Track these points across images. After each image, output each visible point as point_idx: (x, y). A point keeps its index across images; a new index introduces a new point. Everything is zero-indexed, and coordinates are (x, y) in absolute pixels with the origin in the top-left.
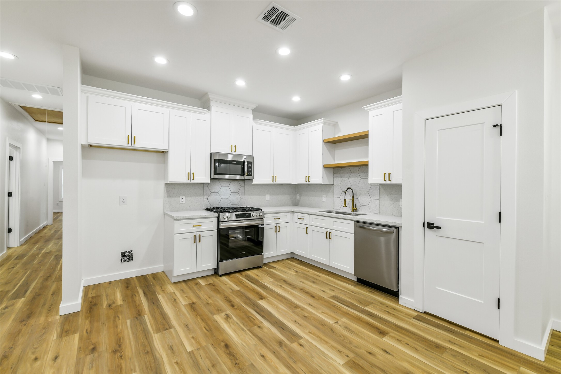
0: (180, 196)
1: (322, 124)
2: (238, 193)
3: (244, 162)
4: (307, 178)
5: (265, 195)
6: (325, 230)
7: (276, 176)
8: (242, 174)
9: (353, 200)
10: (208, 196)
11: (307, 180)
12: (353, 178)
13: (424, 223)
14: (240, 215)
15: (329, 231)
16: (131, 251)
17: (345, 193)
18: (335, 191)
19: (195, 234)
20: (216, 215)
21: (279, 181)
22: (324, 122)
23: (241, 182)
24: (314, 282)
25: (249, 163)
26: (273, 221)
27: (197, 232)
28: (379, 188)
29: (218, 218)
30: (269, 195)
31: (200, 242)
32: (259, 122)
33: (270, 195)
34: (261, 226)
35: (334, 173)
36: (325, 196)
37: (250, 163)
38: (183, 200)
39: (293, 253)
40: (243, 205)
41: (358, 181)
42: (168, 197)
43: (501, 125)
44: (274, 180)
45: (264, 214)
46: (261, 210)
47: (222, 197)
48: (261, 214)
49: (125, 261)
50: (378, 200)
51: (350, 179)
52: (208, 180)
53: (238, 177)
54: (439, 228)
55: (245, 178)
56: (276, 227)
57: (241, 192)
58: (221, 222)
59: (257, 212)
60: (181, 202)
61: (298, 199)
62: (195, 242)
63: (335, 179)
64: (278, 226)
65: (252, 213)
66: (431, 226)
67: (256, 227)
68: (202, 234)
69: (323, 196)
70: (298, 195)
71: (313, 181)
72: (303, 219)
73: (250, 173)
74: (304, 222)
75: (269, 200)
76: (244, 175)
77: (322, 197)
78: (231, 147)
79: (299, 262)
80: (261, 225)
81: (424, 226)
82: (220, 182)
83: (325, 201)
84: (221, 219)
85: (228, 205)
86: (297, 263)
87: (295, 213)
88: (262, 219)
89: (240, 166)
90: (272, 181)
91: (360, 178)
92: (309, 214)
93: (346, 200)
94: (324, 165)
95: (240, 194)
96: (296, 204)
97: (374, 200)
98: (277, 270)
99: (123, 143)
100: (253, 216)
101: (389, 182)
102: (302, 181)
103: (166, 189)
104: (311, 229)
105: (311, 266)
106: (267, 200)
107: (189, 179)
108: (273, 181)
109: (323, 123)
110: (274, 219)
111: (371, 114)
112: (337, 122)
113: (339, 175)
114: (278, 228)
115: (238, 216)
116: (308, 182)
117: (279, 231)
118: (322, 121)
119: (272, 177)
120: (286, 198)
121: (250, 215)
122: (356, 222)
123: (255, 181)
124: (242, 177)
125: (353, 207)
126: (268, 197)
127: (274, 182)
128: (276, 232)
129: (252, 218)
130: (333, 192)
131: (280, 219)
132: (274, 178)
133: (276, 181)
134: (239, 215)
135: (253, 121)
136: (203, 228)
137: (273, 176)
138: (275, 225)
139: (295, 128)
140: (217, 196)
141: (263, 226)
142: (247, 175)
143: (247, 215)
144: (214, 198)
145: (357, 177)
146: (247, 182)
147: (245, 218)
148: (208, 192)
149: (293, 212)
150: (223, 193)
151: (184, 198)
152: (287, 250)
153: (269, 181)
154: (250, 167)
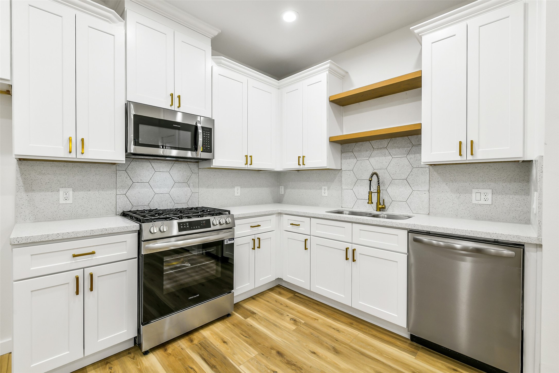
0: (60, 189)
1: (327, 72)
2: (186, 183)
3: (196, 127)
4: (301, 159)
5: (233, 187)
6: (344, 245)
7: (251, 156)
8: (194, 149)
9: (378, 192)
10: (127, 190)
11: (301, 163)
12: (377, 158)
14: (187, 224)
17: (370, 181)
18: (343, 180)
19: (78, 273)
20: (135, 226)
21: (256, 165)
23: (193, 166)
25: (205, 129)
26: (249, 231)
27: (84, 268)
28: (428, 171)
29: (140, 233)
30: (239, 188)
31: (91, 290)
32: (223, 61)
33: (241, 187)
34: (229, 242)
35: (342, 152)
36: (326, 188)
37: (208, 130)
38: (66, 196)
39: (279, 279)
40: (197, 204)
41: (386, 162)
42: (27, 190)
44: (249, 162)
45: (234, 219)
46: (229, 213)
47: (157, 190)
48: (229, 220)
50: (425, 192)
51: (372, 160)
52: (120, 157)
55: (199, 157)
56: (254, 240)
57: (193, 182)
58: (144, 241)
59: (221, 218)
60: (62, 201)
61: (281, 193)
62: (78, 293)
63: (344, 161)
64: (258, 238)
65: (212, 219)
67: (220, 243)
69: (323, 187)
70: (281, 187)
71: (310, 164)
72: (299, 225)
73: (208, 148)
74: (301, 229)
75: (239, 194)
76: (196, 149)
77: (321, 189)
78: (170, 97)
79: (291, 295)
80: (230, 239)
82: (153, 164)
83: (326, 195)
84: (146, 235)
85: (169, 204)
86: (290, 299)
87: (284, 215)
88: (230, 228)
89: (188, 135)
90: (245, 164)
91: (390, 157)
92: (310, 217)
93: (372, 193)
94: (330, 138)
95: (191, 185)
96: (279, 200)
97: (419, 192)
100: (213, 225)
101: (470, 157)
102: (291, 165)
103: (22, 174)
104: (313, 242)
105: (314, 303)
106: (236, 194)
107: (72, 152)
108: (247, 164)
109: (329, 70)
110: (251, 227)
111: (426, 40)
112: (347, 72)
113: (351, 154)
114: (257, 242)
115: (183, 226)
116: (302, 166)
117: (259, 247)
118: (328, 65)
119: (245, 158)
120: (265, 192)
121: (207, 224)
122: (411, 231)
123: (216, 163)
124: (192, 154)
125: (378, 203)
126: (238, 191)
127: (248, 167)
128: (254, 248)
129: (212, 228)
130: (341, 181)
131: (260, 226)
132: (248, 159)
133: (251, 164)
134: (186, 225)
135: (212, 58)
136: (99, 258)
137: (246, 156)
138: (253, 237)
139: (279, 83)
140: (147, 189)
141: (232, 242)
142: (202, 151)
143: (202, 223)
144: (139, 193)
145: (385, 155)
146: (203, 165)
147: (198, 229)
148: (126, 181)
149: (280, 214)
150: (158, 184)
151: (71, 192)
152: (271, 276)
153: (240, 164)
154: (207, 138)
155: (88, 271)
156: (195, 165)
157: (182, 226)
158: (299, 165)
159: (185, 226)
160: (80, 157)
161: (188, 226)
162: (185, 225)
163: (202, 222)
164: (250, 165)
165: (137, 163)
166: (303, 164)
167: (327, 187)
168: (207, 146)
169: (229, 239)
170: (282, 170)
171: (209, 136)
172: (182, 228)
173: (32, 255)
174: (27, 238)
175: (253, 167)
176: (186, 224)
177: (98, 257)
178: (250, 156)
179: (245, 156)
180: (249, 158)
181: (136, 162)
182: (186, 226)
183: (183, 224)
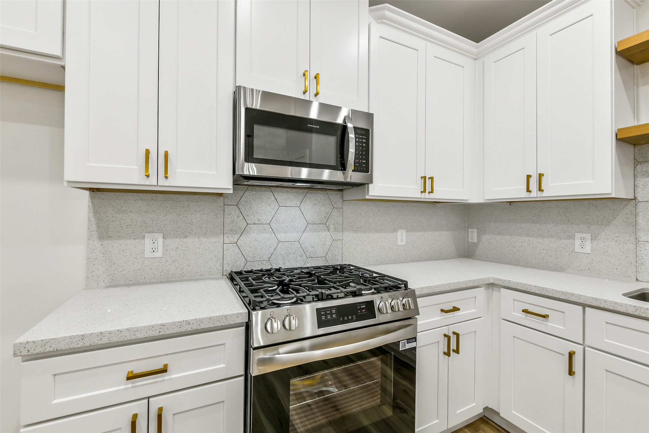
0: (146, 235)
2: (324, 224)
3: (344, 128)
4: (534, 180)
5: (395, 230)
7: (432, 178)
8: (340, 166)
10: (239, 235)
11: (533, 187)
14: (334, 311)
18: (641, 220)
23: (335, 197)
25: (359, 132)
26: (438, 318)
27: (149, 398)
30: (404, 232)
33: (407, 231)
34: (408, 346)
35: (636, 162)
36: (588, 236)
37: (364, 132)
38: (154, 246)
39: (486, 409)
42: (101, 237)
44: (428, 189)
46: (406, 286)
47: (281, 236)
48: (408, 301)
52: (226, 184)
53: (326, 175)
55: (349, 180)
56: (448, 336)
57: (334, 224)
59: (394, 297)
60: (148, 254)
64: (455, 333)
65: (377, 299)
67: (392, 348)
69: (579, 235)
71: (556, 189)
72: (547, 316)
73: (363, 164)
74: (555, 327)
76: (343, 167)
77: (573, 237)
78: (303, 79)
80: (409, 340)
82: (276, 194)
83: (588, 250)
84: (258, 336)
85: (299, 258)
88: (410, 317)
89: (331, 142)
90: (422, 192)
92: (582, 305)
94: (618, 132)
95: (332, 227)
96: (466, 253)
100: (380, 311)
103: (95, 212)
104: (595, 360)
106: (399, 243)
108: (424, 191)
110: (442, 311)
114: (453, 340)
116: (532, 194)
117: (457, 351)
119: (420, 182)
121: (369, 310)
123: (375, 190)
124: (338, 176)
126: (402, 237)
127: (427, 197)
128: (448, 354)
129: (380, 318)
130: (634, 224)
131: (459, 309)
133: (432, 192)
134: (331, 314)
135: (370, 11)
136: (176, 378)
137: (424, 178)
138: (445, 331)
139: (477, 48)
140: (267, 235)
141: (413, 345)
142: (353, 169)
143: (359, 309)
144: (256, 240)
146: (350, 194)
147: (352, 321)
148: (237, 222)
149: (492, 286)
150: (283, 226)
151: (161, 240)
152: (475, 404)
153: (413, 191)
154: (362, 146)
155: (156, 403)
156: (337, 194)
157: (323, 315)
158: (528, 191)
159: (329, 317)
160: (164, 184)
161: (334, 316)
162: (328, 314)
163: (360, 306)
164: (429, 193)
165: (254, 193)
166: (540, 190)
167: (590, 235)
168: (362, 161)
169: (407, 340)
170: (482, 201)
171: (364, 143)
172: (324, 321)
173: (55, 375)
174: (44, 342)
175: (433, 197)
176: (331, 311)
177: (173, 376)
178: (429, 178)
179: (422, 178)
180: (428, 182)
181: (252, 191)
182: (332, 316)
183: (325, 312)
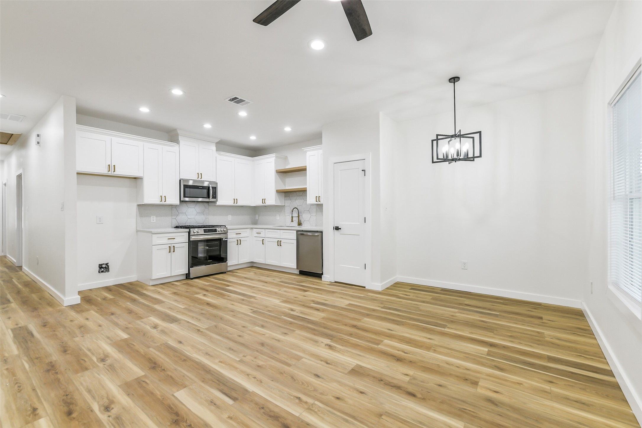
0: (151, 216)
1: (275, 158)
2: (203, 213)
3: (209, 187)
4: (264, 200)
5: (227, 215)
6: (277, 240)
7: (237, 199)
8: (208, 197)
9: (299, 217)
10: (176, 216)
11: (264, 202)
13: (334, 227)
15: (280, 240)
16: (108, 263)
17: (292, 211)
19: (170, 245)
20: (188, 230)
21: (240, 203)
22: (276, 156)
23: (206, 204)
24: (268, 277)
25: (213, 188)
26: (235, 236)
28: (315, 207)
29: (189, 233)
31: (174, 251)
32: (221, 153)
33: (232, 215)
34: (225, 239)
35: (285, 197)
36: (278, 215)
37: (215, 188)
38: (153, 219)
39: (252, 262)
42: (140, 217)
43: (365, 170)
44: (236, 202)
45: (227, 230)
46: (225, 227)
47: (189, 217)
48: (225, 229)
49: (102, 272)
50: (315, 216)
51: (297, 201)
52: (178, 202)
53: (204, 200)
54: (340, 229)
55: (210, 201)
56: (238, 240)
58: (192, 235)
59: (222, 228)
60: (152, 221)
61: (256, 219)
62: (170, 252)
63: (286, 201)
65: (217, 229)
66: (337, 228)
67: (220, 240)
68: (176, 245)
69: (277, 215)
70: (256, 215)
71: (269, 203)
72: (261, 233)
73: (215, 196)
74: (261, 235)
75: (231, 219)
76: (209, 197)
78: (197, 175)
79: (258, 268)
80: (225, 238)
81: (334, 229)
82: (187, 204)
83: (278, 219)
84: (192, 233)
85: (194, 223)
86: (256, 269)
87: (254, 229)
88: (226, 233)
89: (205, 191)
91: (303, 200)
92: (265, 229)
93: (293, 217)
94: (277, 190)
95: (205, 214)
96: (255, 223)
97: (313, 216)
98: (240, 273)
99: (104, 170)
100: (218, 231)
101: (319, 202)
102: (259, 203)
103: (139, 210)
104: (266, 240)
106: (229, 219)
107: (161, 201)
110: (236, 234)
111: (308, 154)
112: (287, 157)
113: (289, 198)
114: (239, 241)
115: (206, 231)
116: (264, 204)
117: (240, 244)
118: (274, 155)
120: (246, 218)
121: (215, 231)
122: (297, 231)
123: (219, 203)
124: (207, 200)
125: (298, 222)
126: (230, 217)
127: (235, 204)
128: (238, 244)
129: (217, 232)
130: (285, 212)
131: (241, 234)
132: (235, 200)
135: (216, 153)
136: (176, 241)
137: (234, 199)
139: (253, 159)
140: (185, 216)
141: (227, 239)
142: (212, 198)
144: (181, 218)
145: (301, 199)
146: (211, 204)
147: (212, 232)
148: (175, 213)
149: (252, 228)
150: (189, 214)
151: (155, 218)
153: (231, 203)
154: (214, 192)
155: (173, 245)
160: (165, 203)
161: (208, 231)
163: (213, 229)
173: (157, 237)
175: (238, 204)
